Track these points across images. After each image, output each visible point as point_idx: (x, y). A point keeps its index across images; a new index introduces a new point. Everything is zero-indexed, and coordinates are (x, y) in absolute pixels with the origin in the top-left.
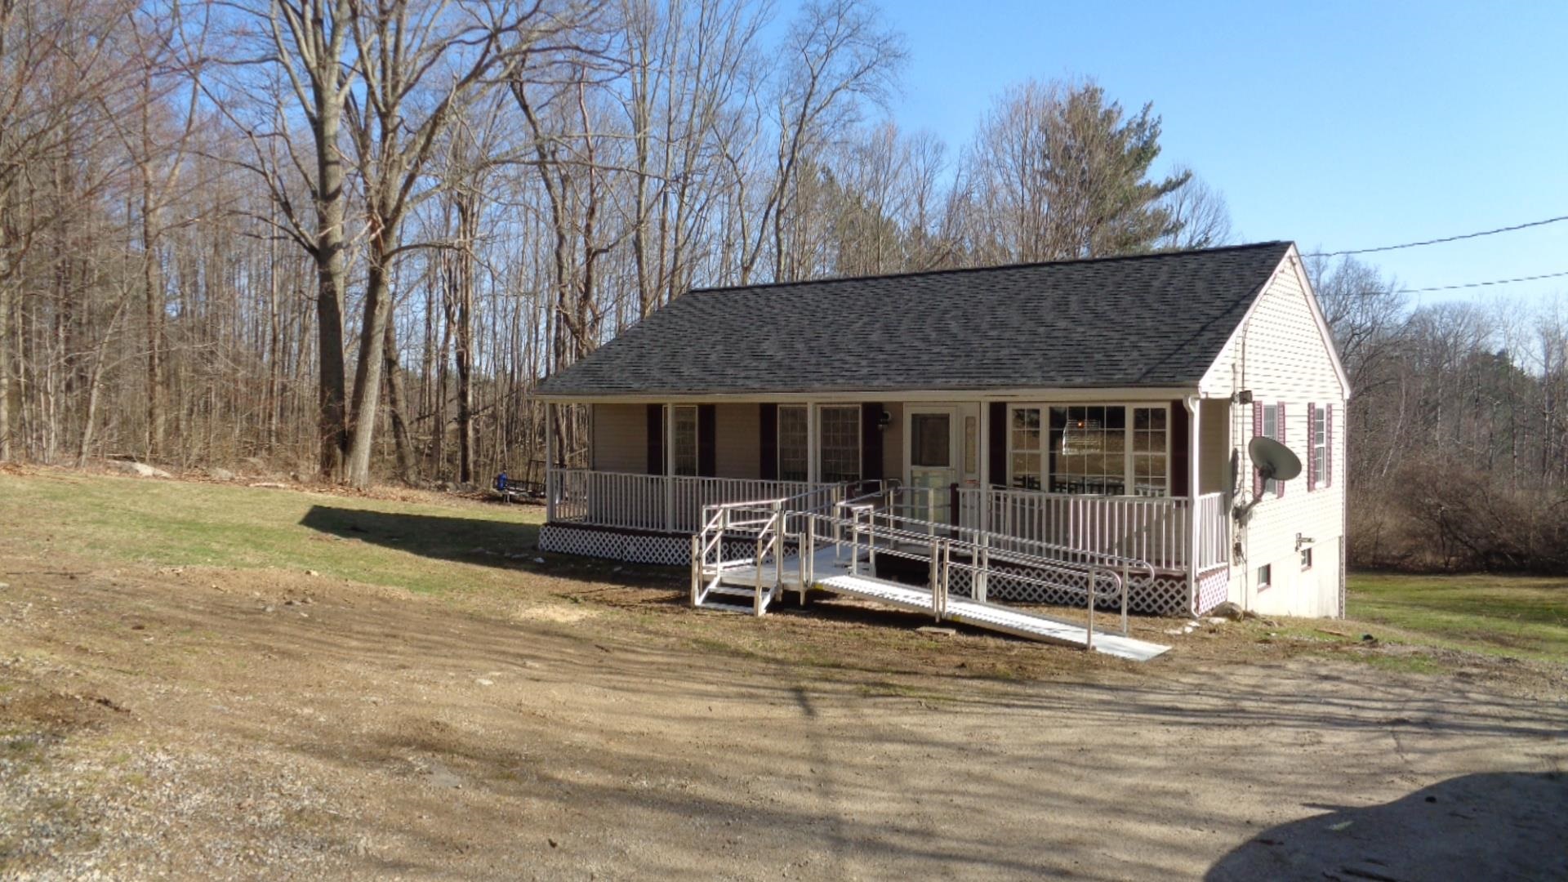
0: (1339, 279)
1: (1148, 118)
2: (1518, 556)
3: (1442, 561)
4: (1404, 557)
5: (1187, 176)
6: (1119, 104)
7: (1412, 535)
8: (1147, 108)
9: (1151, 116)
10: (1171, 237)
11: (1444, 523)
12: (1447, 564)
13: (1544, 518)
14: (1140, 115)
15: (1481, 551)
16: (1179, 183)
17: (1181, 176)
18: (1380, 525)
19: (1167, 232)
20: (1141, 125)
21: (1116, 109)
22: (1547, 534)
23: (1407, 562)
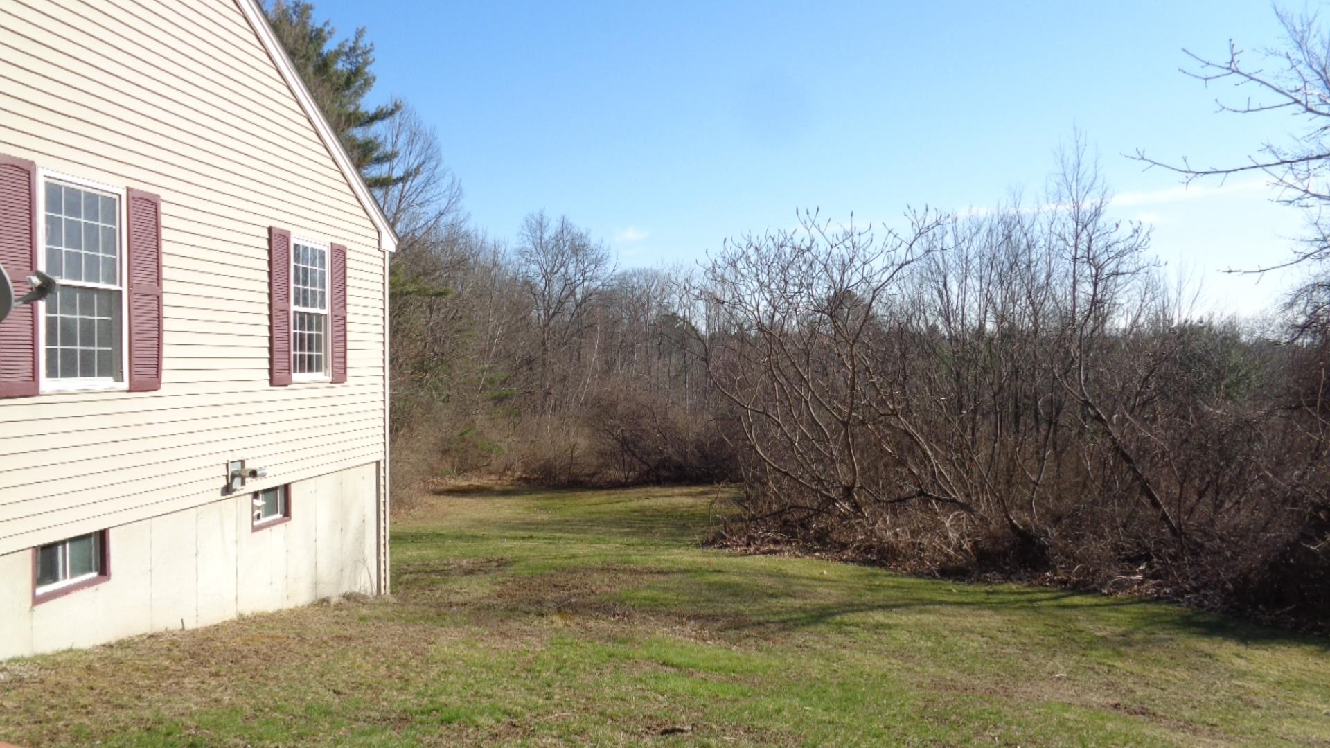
0: (557, 239)
1: (361, 44)
2: (680, 467)
3: (623, 475)
4: (593, 475)
5: (397, 107)
6: (332, 25)
7: (602, 454)
8: (360, 34)
9: (364, 42)
10: (386, 166)
11: (624, 442)
12: (627, 478)
13: (699, 434)
14: (352, 39)
15: (652, 464)
16: (391, 113)
17: (390, 107)
18: (573, 447)
19: (379, 160)
20: (353, 49)
21: (327, 29)
22: (699, 446)
23: (595, 479)
